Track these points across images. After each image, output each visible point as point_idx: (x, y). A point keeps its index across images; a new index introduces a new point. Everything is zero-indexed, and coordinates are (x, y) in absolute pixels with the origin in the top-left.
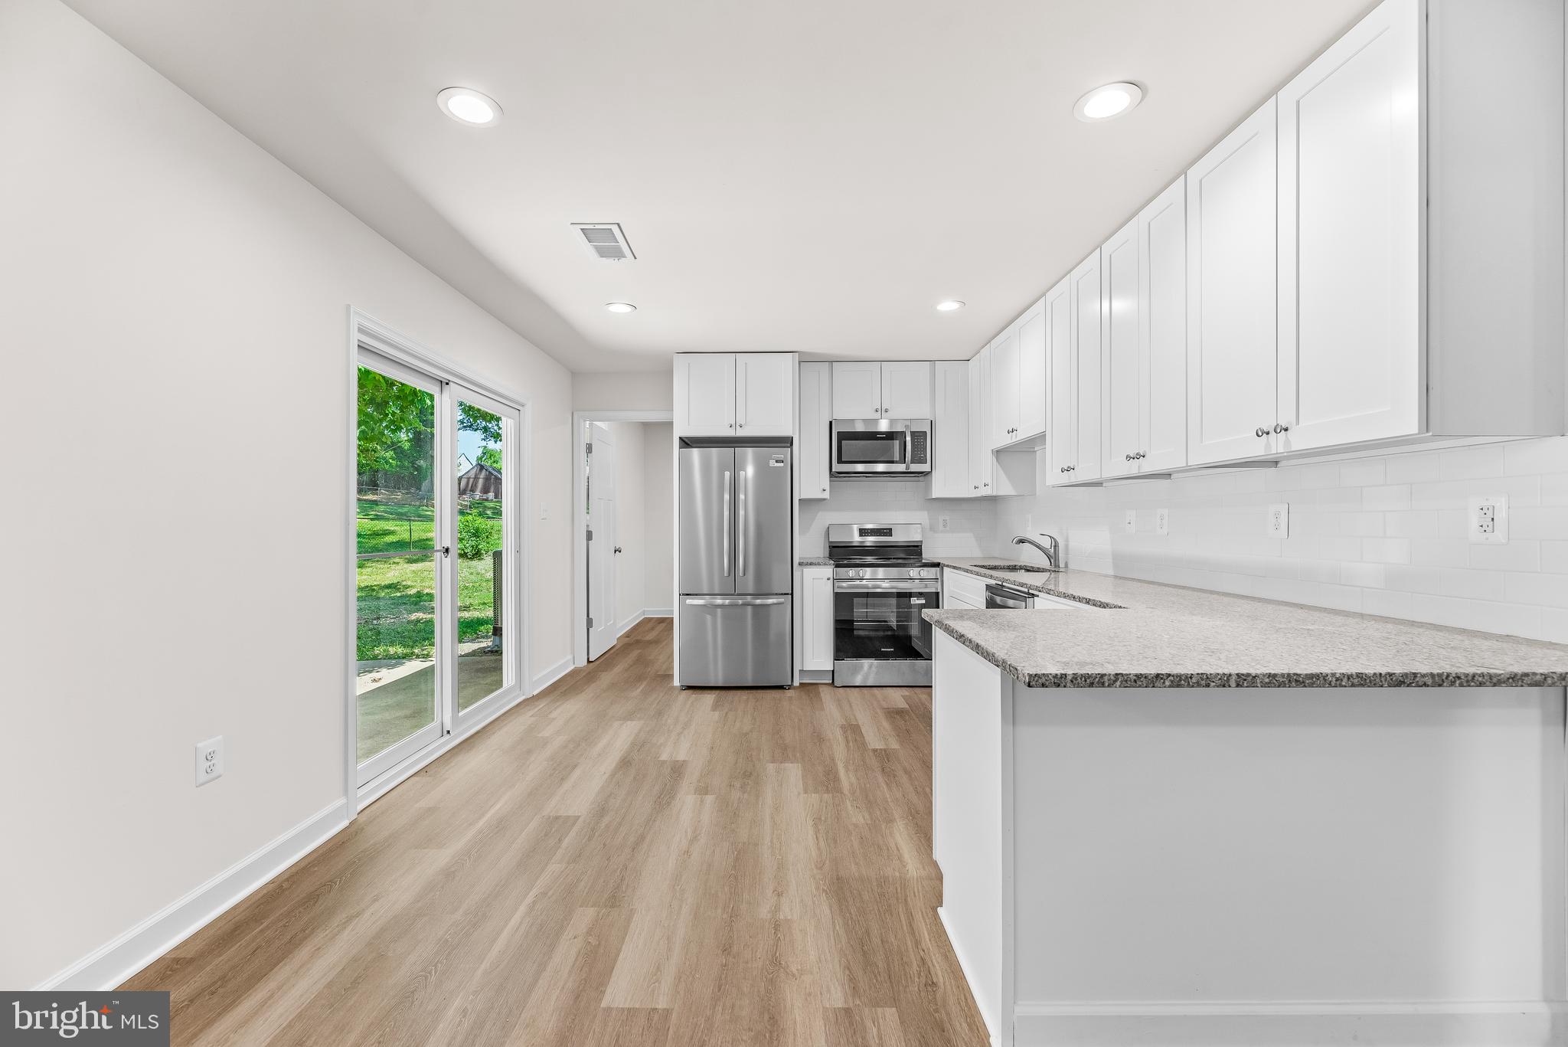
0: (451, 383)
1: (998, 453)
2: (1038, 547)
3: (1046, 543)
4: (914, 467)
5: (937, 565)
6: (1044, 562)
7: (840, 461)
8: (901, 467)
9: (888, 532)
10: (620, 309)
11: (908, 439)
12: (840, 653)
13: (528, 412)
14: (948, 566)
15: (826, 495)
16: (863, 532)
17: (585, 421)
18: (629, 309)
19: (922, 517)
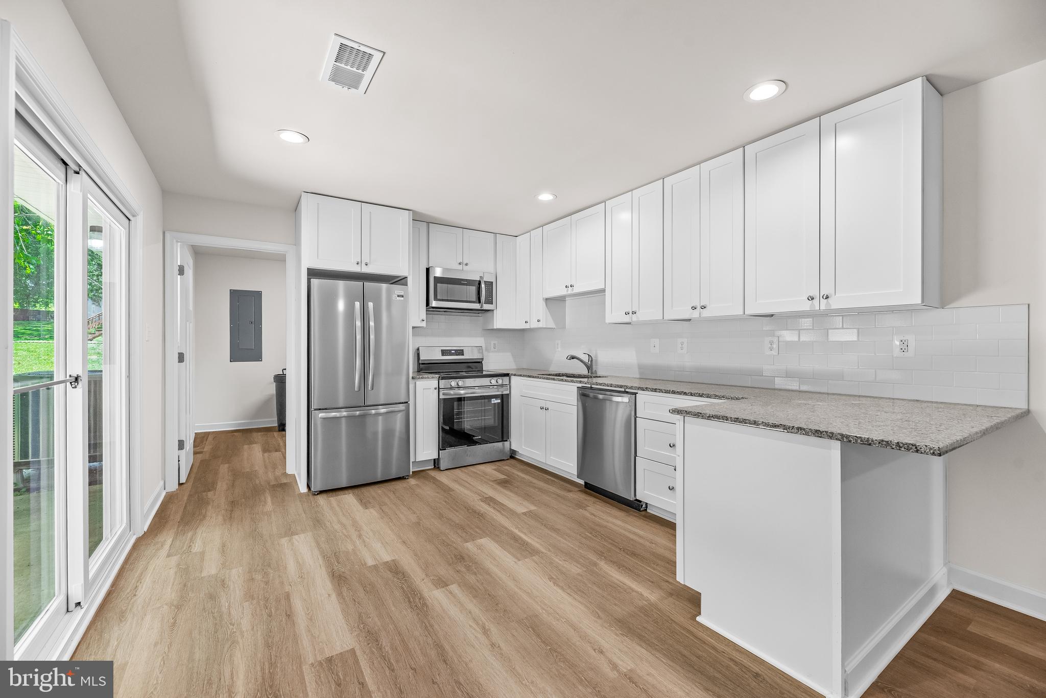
0: (82, 172)
1: (547, 300)
2: (582, 361)
3: (586, 358)
4: (486, 307)
5: (507, 375)
6: (585, 371)
7: (436, 299)
8: (476, 306)
9: (461, 352)
10: (291, 137)
11: (483, 286)
12: (443, 445)
13: (139, 223)
14: (515, 375)
15: (424, 324)
16: (444, 352)
17: (177, 242)
18: (300, 139)
19: (480, 341)
